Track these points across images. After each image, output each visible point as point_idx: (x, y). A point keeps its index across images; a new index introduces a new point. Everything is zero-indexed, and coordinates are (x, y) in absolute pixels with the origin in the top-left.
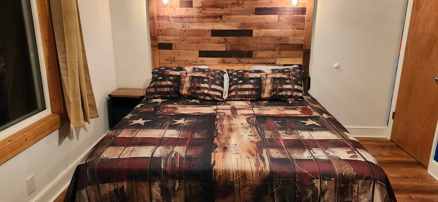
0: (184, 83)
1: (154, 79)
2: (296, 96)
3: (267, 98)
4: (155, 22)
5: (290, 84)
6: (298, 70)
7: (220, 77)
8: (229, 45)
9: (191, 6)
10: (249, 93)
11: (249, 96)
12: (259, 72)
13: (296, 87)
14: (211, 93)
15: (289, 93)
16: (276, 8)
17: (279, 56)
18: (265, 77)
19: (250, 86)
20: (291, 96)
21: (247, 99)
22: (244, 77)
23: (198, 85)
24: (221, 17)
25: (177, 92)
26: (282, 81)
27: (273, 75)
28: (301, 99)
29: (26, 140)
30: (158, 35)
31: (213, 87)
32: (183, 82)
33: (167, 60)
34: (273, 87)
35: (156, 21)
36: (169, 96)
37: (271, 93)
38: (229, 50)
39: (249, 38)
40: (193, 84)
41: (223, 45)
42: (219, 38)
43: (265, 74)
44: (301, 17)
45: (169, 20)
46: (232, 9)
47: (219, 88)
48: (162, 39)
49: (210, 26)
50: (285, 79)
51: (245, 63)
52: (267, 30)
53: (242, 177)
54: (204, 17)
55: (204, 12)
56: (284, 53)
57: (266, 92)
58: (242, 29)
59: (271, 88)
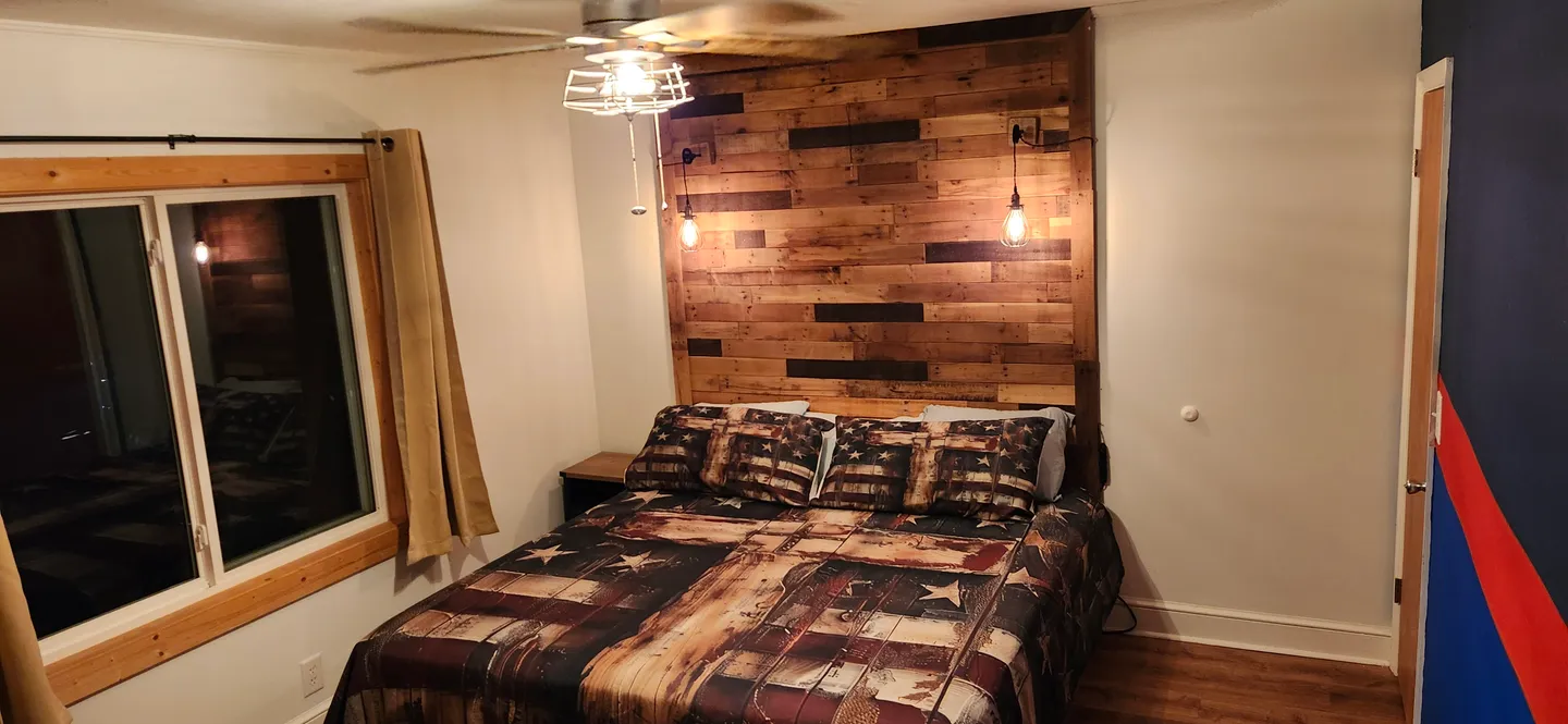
0: (715, 451)
1: (653, 440)
2: (1002, 507)
3: (919, 507)
4: (678, 287)
5: (985, 472)
6: (1026, 428)
7: (808, 439)
8: (862, 346)
9: (763, 245)
10: (872, 491)
11: (870, 498)
12: (916, 427)
13: (1005, 480)
14: (775, 482)
15: (982, 498)
16: (983, 243)
17: (1003, 378)
18: (923, 445)
19: (878, 470)
20: (988, 507)
21: (866, 506)
22: (868, 442)
23: (746, 461)
24: (836, 269)
25: (695, 476)
26: (969, 459)
27: (948, 439)
28: (1019, 515)
29: (304, 579)
30: (687, 319)
31: (783, 465)
32: (712, 451)
33: (711, 382)
34: (940, 474)
35: (682, 284)
36: (677, 484)
37: (933, 493)
38: (863, 359)
39: (914, 325)
40: (736, 455)
41: (845, 344)
42: (836, 325)
43: (925, 435)
44: (1057, 266)
45: (711, 282)
46: (865, 250)
47: (799, 471)
48: (698, 330)
49: (811, 294)
50: (978, 454)
51: (907, 395)
52: (964, 305)
53: (634, 711)
54: (793, 272)
55: (793, 257)
56: (1016, 369)
57: (918, 490)
58: (894, 301)
59: (931, 479)
